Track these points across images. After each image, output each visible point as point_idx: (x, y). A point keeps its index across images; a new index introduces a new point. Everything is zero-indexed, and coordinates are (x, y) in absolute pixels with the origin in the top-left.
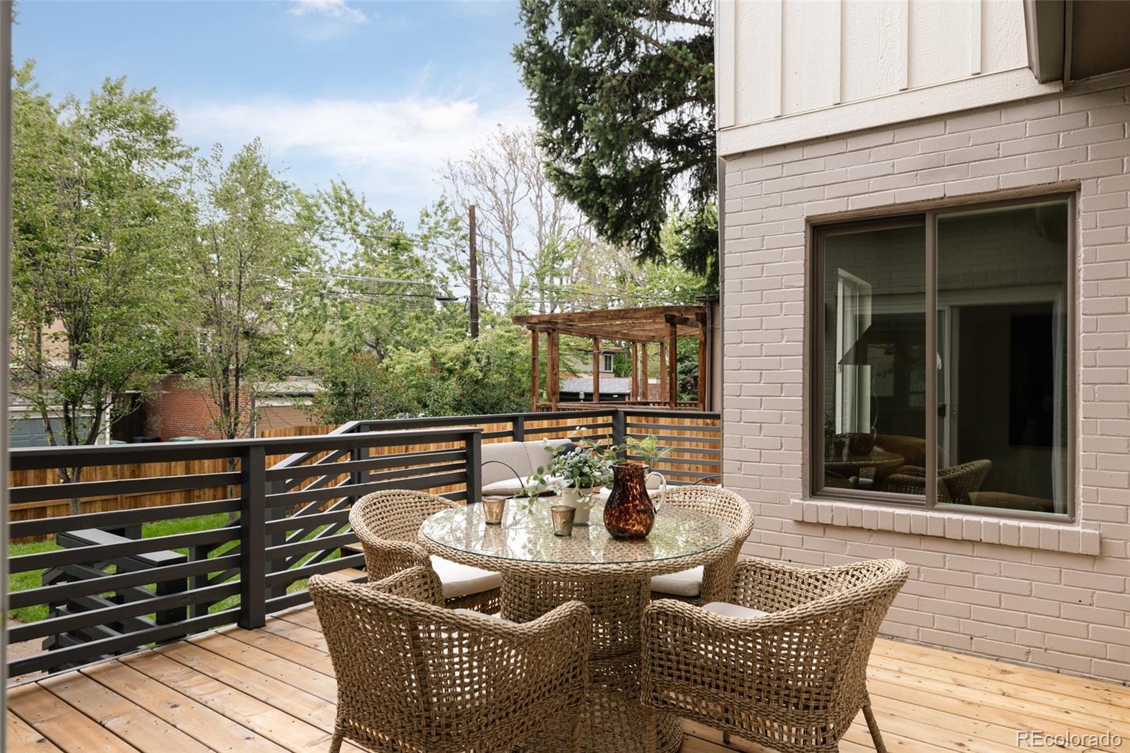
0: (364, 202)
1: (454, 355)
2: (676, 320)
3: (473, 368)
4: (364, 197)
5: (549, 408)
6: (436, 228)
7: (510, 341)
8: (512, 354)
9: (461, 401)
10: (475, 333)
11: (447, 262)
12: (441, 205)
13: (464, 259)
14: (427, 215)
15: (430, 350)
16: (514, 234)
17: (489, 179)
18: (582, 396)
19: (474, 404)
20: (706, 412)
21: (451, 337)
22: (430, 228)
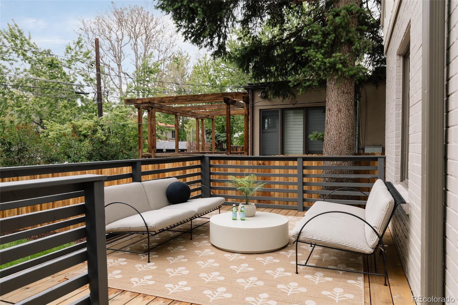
0: (30, 38)
1: (87, 126)
2: (230, 101)
3: (100, 134)
4: (30, 36)
5: (150, 157)
6: (76, 56)
7: (122, 118)
8: (124, 126)
9: (92, 154)
10: (100, 114)
11: (83, 76)
12: (78, 43)
13: (93, 75)
14: (70, 49)
15: (71, 123)
16: (122, 63)
17: (107, 33)
18: (165, 151)
19: (101, 155)
20: (249, 156)
21: (86, 118)
22: (72, 56)
